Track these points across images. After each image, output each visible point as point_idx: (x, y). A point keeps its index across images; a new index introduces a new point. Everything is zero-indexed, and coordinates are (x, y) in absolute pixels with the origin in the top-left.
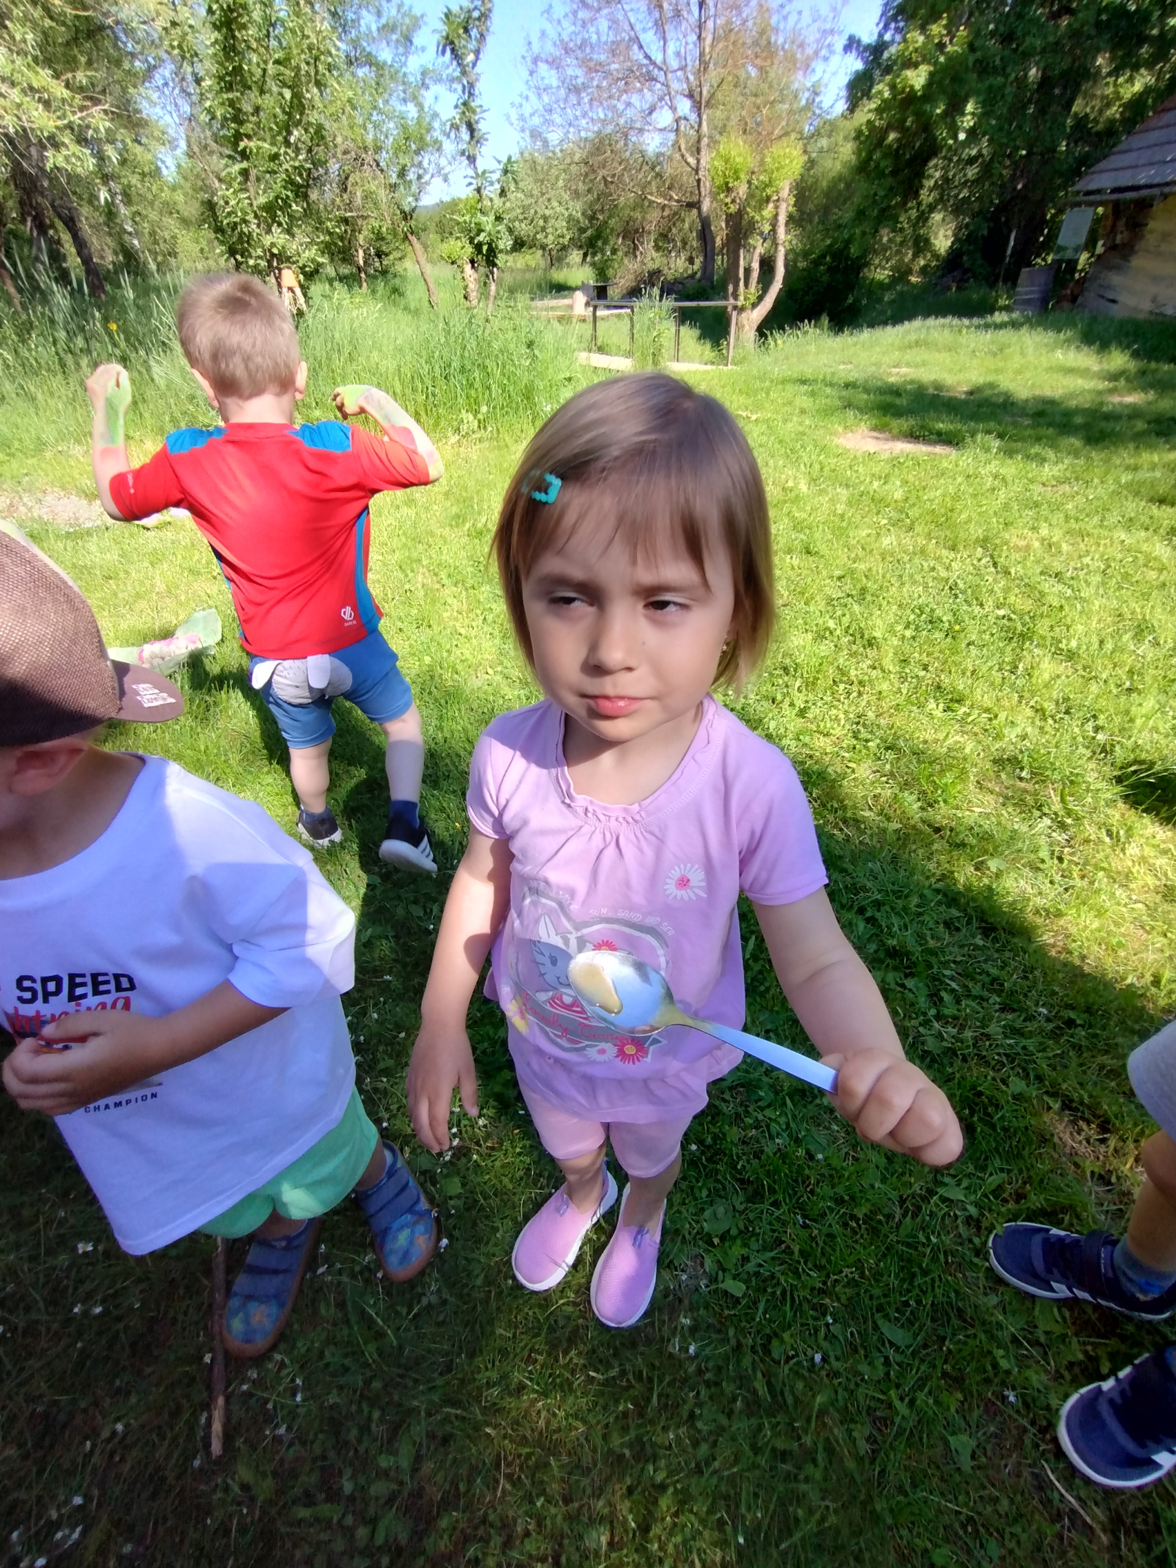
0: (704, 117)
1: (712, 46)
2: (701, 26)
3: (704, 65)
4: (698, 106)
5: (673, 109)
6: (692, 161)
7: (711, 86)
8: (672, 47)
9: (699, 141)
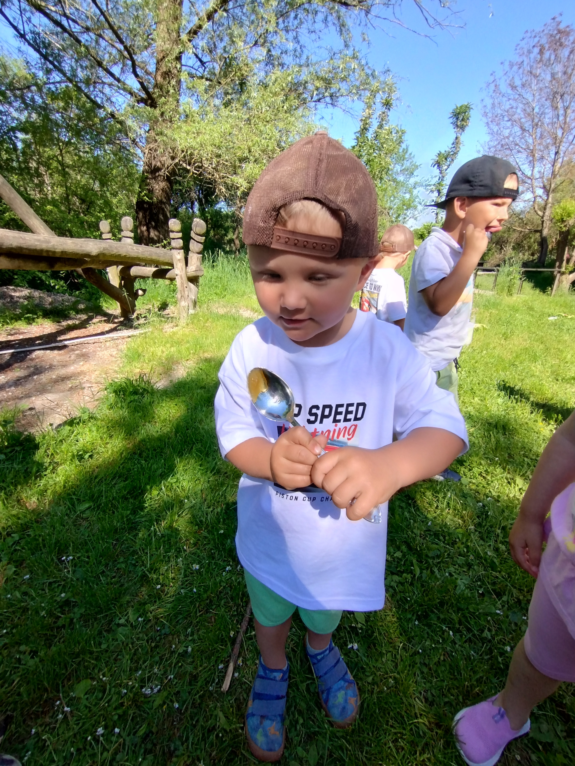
0: (551, 196)
1: (560, 168)
2: (555, 161)
3: (554, 175)
4: (547, 191)
5: (533, 192)
6: (541, 213)
7: (556, 184)
8: (536, 170)
9: (546, 205)
